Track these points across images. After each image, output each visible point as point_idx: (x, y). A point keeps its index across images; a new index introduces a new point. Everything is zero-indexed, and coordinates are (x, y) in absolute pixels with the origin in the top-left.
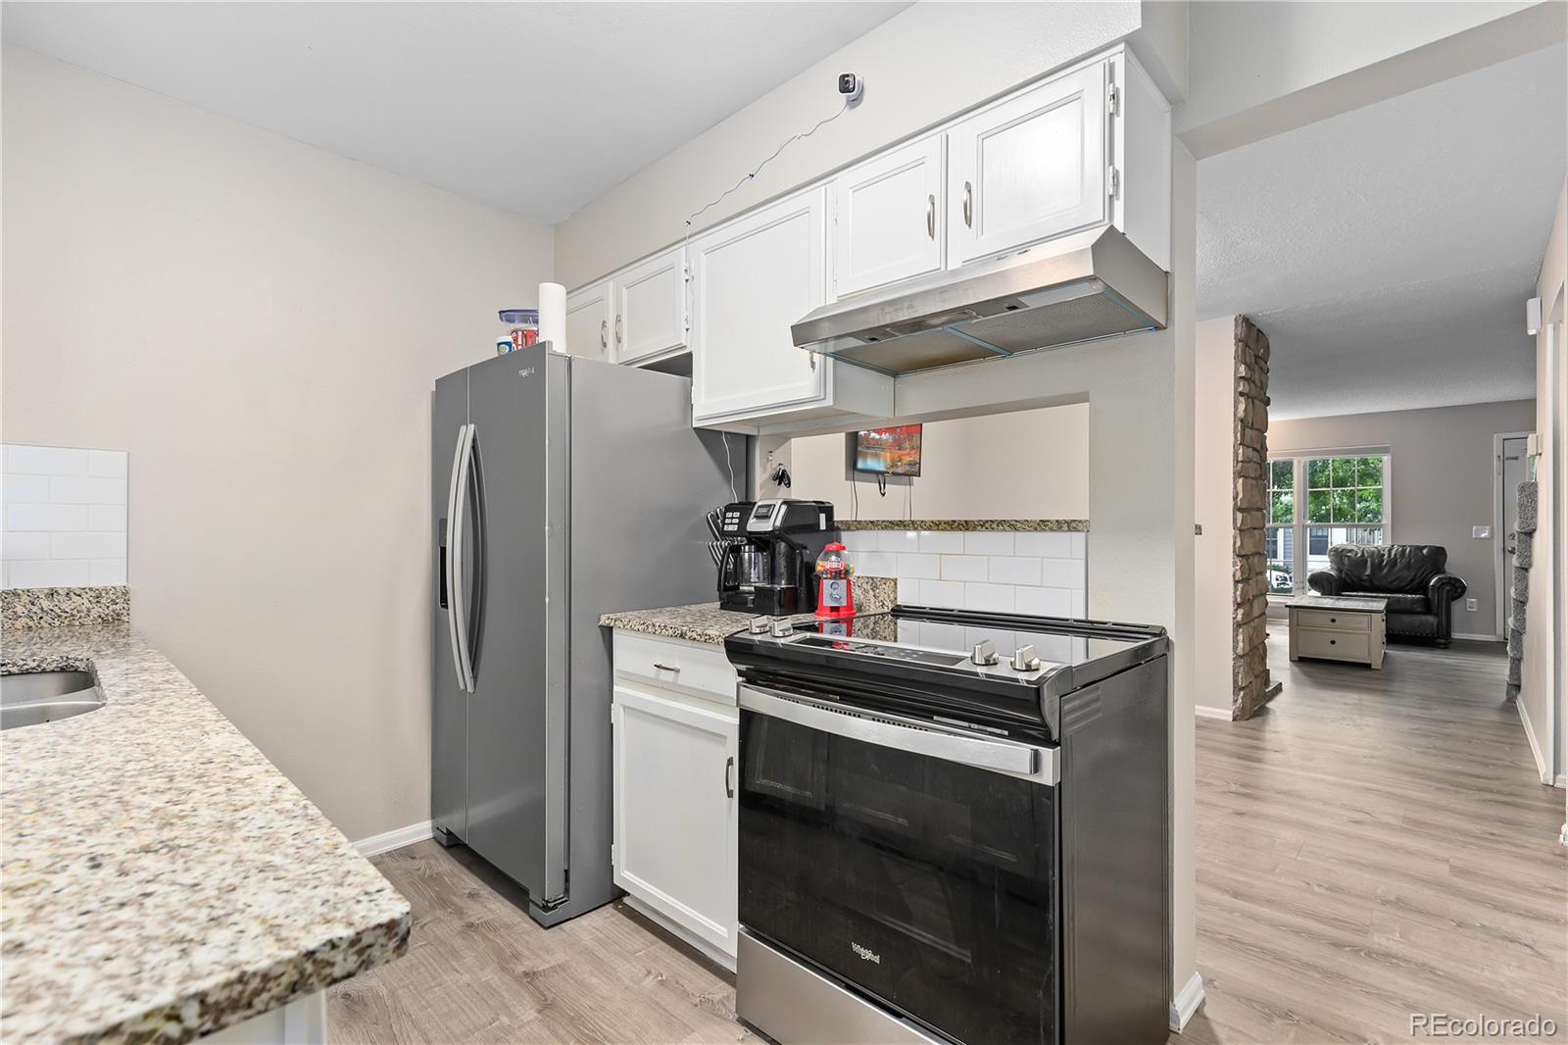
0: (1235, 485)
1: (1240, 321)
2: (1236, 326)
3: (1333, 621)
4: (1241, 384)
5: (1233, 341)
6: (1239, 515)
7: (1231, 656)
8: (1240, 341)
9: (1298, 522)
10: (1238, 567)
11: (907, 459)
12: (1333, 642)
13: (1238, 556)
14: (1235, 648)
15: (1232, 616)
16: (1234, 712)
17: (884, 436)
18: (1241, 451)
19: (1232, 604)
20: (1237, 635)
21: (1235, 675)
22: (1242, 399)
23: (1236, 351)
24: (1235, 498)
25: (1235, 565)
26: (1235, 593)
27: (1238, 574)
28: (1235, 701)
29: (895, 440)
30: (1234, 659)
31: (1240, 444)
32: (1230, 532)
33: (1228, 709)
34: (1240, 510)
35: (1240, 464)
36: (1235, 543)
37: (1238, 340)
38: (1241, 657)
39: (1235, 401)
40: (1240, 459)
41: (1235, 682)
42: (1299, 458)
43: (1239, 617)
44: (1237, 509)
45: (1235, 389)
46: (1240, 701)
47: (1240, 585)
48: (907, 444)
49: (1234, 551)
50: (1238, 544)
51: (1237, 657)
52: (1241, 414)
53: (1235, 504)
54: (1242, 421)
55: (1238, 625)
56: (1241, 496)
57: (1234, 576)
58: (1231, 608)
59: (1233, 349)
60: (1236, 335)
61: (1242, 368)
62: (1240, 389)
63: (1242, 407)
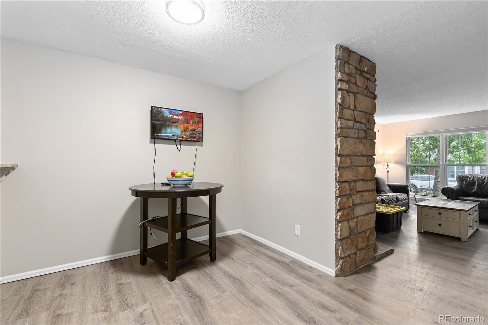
0: (336, 141)
1: (339, 48)
2: (336, 51)
3: (440, 214)
4: (340, 83)
5: (335, 60)
6: (338, 159)
7: (334, 239)
8: (339, 59)
9: (442, 163)
10: (337, 189)
11: (191, 128)
12: (440, 225)
13: (338, 182)
14: (336, 235)
15: (334, 216)
16: (336, 271)
17: (180, 117)
18: (339, 122)
19: (334, 210)
20: (337, 228)
21: (337, 250)
22: (340, 92)
23: (336, 65)
24: (336, 149)
25: (336, 187)
26: (336, 203)
27: (338, 192)
28: (337, 265)
29: (185, 119)
30: (336, 241)
31: (338, 118)
32: (333, 168)
33: (333, 269)
34: (339, 156)
35: (339, 130)
36: (336, 174)
37: (338, 59)
38: (341, 240)
39: (336, 94)
40: (339, 126)
41: (337, 254)
42: (442, 134)
43: (338, 217)
44: (338, 155)
45: (336, 87)
46: (339, 265)
47: (339, 199)
48: (191, 121)
49: (336, 179)
50: (338, 175)
51: (337, 240)
52: (339, 101)
53: (336, 153)
54: (340, 105)
55: (338, 222)
56: (339, 148)
57: (336, 193)
58: (334, 211)
59: (334, 64)
60: (336, 56)
61: (339, 75)
62: (339, 87)
63: (339, 97)
